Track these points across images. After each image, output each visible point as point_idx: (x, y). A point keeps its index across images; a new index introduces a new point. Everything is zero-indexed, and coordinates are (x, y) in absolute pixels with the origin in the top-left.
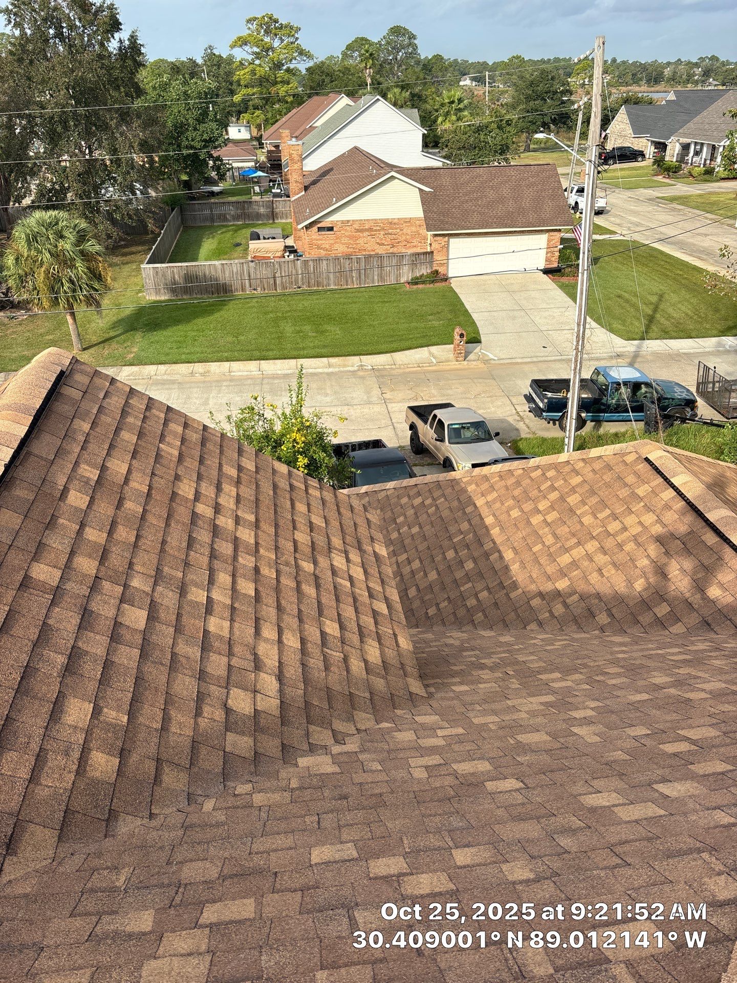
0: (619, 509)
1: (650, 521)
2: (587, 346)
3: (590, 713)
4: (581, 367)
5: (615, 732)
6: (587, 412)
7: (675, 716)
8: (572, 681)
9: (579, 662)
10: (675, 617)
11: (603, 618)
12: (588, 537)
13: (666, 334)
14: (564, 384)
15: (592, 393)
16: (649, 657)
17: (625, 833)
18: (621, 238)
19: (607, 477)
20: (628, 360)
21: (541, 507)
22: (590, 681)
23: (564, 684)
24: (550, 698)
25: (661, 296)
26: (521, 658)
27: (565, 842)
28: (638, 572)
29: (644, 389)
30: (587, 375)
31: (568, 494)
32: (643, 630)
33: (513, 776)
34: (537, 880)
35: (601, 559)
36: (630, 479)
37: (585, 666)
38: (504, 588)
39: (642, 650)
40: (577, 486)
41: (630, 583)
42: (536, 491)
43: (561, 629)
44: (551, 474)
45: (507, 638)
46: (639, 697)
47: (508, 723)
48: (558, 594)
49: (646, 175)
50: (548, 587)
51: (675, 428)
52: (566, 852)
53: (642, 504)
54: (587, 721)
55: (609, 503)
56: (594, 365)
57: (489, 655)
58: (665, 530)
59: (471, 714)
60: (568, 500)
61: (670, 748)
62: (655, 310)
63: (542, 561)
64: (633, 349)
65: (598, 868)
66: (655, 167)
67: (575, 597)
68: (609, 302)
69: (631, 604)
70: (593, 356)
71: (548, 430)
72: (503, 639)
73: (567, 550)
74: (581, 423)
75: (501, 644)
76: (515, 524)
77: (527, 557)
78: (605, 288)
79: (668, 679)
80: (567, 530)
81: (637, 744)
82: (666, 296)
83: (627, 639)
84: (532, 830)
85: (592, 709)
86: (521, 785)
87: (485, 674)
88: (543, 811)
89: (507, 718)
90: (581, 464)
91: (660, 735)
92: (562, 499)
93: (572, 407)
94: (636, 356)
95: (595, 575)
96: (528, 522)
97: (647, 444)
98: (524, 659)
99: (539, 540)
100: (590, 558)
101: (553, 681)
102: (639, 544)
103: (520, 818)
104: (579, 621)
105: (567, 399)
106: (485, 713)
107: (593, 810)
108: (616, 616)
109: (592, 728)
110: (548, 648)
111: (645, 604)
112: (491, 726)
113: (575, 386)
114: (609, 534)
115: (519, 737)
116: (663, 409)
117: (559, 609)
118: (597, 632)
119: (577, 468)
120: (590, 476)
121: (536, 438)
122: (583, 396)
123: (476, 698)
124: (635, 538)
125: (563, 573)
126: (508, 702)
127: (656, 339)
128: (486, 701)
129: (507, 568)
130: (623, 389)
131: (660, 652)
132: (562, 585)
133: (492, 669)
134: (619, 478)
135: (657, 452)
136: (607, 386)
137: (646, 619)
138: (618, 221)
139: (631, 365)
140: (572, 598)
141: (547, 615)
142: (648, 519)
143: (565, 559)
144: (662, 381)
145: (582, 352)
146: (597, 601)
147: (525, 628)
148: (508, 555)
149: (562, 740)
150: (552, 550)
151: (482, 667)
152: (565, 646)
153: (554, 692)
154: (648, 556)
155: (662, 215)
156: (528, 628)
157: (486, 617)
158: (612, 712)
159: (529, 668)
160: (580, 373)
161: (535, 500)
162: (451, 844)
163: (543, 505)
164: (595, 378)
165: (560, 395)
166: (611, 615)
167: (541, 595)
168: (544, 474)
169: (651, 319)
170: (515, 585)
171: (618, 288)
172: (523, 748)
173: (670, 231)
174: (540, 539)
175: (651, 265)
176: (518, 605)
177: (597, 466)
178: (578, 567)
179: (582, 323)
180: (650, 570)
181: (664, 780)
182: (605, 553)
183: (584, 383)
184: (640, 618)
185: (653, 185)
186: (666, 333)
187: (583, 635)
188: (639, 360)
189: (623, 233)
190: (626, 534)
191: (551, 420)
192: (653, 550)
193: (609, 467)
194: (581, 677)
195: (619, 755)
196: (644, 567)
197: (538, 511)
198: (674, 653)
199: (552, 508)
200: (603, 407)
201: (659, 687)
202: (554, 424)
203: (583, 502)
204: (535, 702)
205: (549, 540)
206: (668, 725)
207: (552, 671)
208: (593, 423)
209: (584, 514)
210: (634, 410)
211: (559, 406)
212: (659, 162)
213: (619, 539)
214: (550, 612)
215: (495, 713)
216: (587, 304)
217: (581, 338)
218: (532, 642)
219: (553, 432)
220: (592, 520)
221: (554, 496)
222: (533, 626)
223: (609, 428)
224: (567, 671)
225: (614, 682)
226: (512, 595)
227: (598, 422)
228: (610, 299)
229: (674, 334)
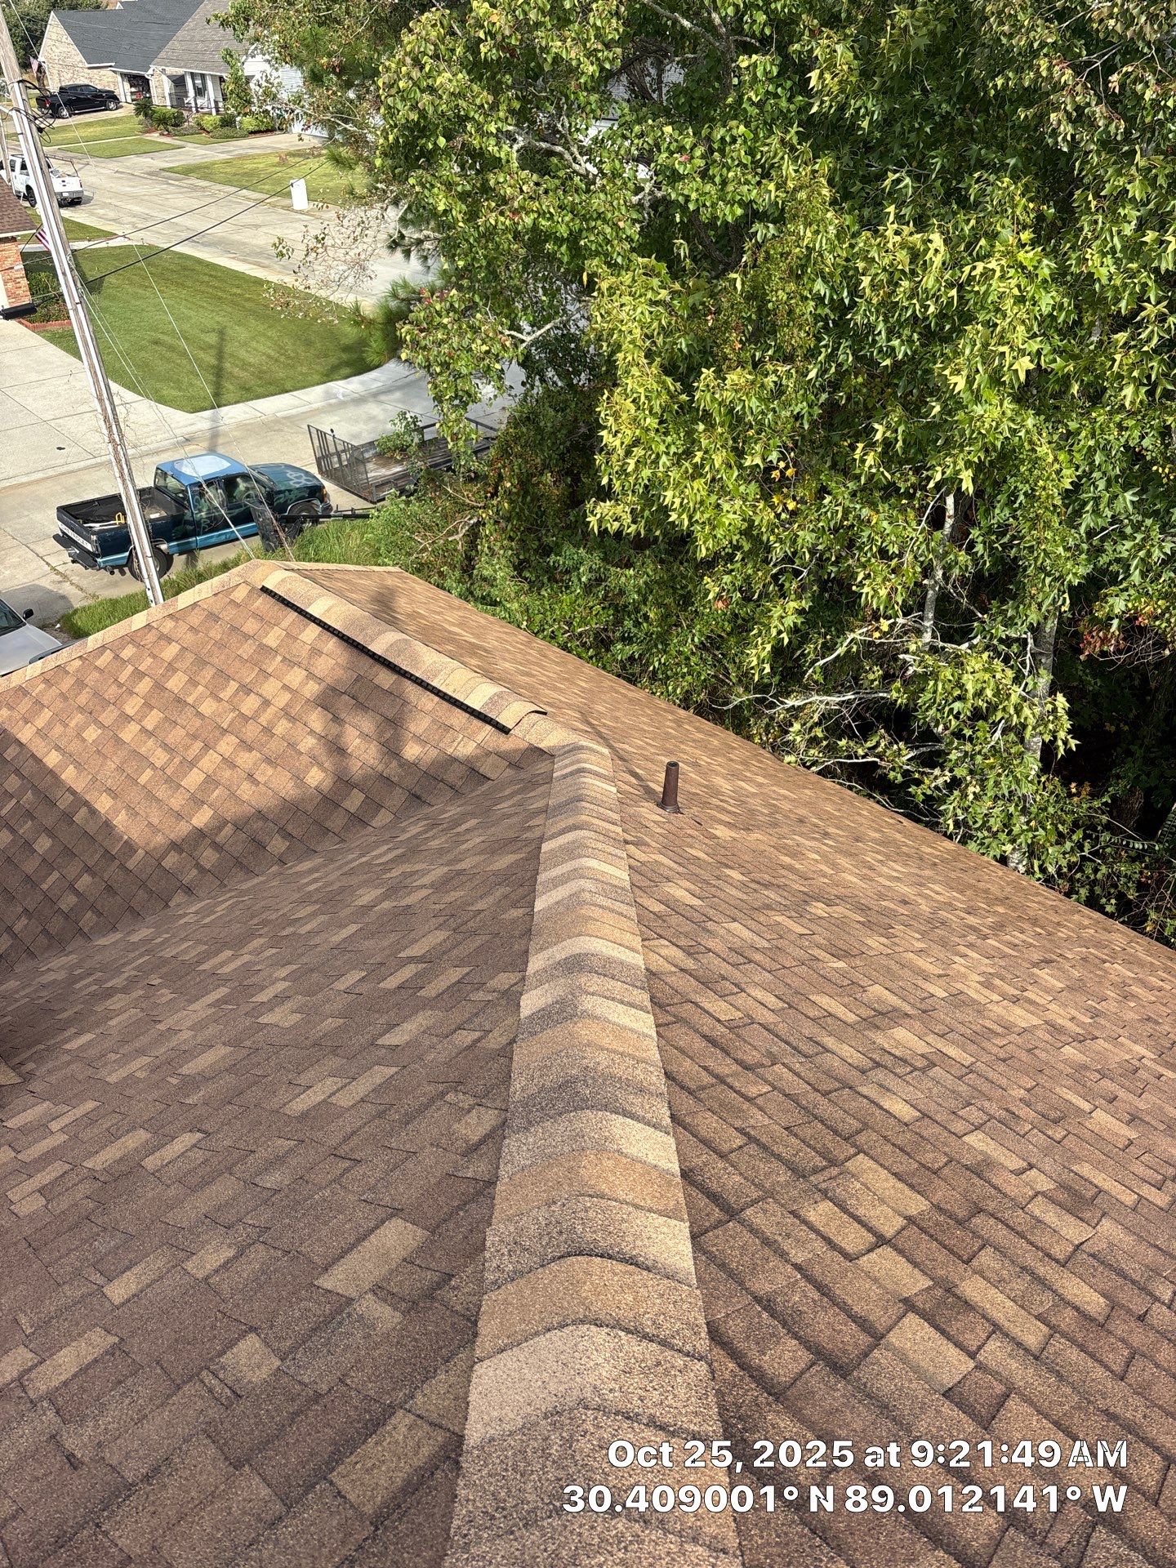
0: (249, 676)
1: (299, 680)
2: (129, 435)
3: (281, 986)
4: (130, 470)
5: (320, 996)
6: (169, 541)
7: (393, 937)
8: (250, 953)
9: (256, 921)
10: (373, 805)
11: (278, 845)
12: (217, 733)
13: (248, 393)
14: (111, 505)
15: (165, 509)
16: (351, 873)
17: (348, 1124)
18: (126, 242)
19: (216, 633)
20: (205, 444)
21: (130, 711)
22: (275, 941)
23: (238, 963)
24: (223, 991)
25: (221, 333)
26: (168, 953)
27: (271, 1180)
28: (305, 759)
29: (242, 485)
30: (146, 481)
31: (166, 676)
32: (337, 839)
33: (184, 1130)
34: (241, 1253)
35: (246, 759)
36: (251, 626)
37: (265, 923)
38: (113, 858)
39: (340, 867)
40: (175, 659)
41: (298, 779)
42: (114, 687)
43: (222, 885)
44: (128, 652)
45: (144, 933)
46: (345, 933)
47: (163, 1058)
48: (200, 834)
49: (131, 132)
50: (182, 829)
51: (307, 534)
52: (276, 1191)
53: (279, 658)
54: (280, 999)
55: (230, 672)
56: (152, 463)
57: (118, 971)
58: (323, 685)
59: (103, 1073)
60: (170, 685)
61: (391, 983)
62: (220, 356)
63: (160, 795)
64: (206, 425)
65: (320, 1189)
66: (141, 117)
67: (228, 830)
68: (143, 354)
69: (310, 808)
70: (144, 448)
71: (115, 584)
72: (135, 938)
73: (192, 764)
74: (164, 562)
75: (135, 946)
76: (98, 752)
77: (134, 795)
78: (128, 331)
79: (379, 891)
80: (183, 732)
81: (351, 997)
82: (230, 332)
83: (318, 861)
84: (223, 1189)
85: (284, 979)
86: (199, 1135)
87: (117, 1002)
88: (236, 1154)
89: (163, 1050)
90: (170, 624)
91: (378, 970)
92: (159, 686)
93: (139, 539)
94: (214, 435)
95: (246, 786)
96: (119, 742)
97: (257, 566)
98: (174, 953)
99: (145, 763)
100: (229, 763)
101: (222, 964)
102: (293, 719)
103: (205, 1183)
104: (245, 862)
105: (126, 526)
106: (126, 1059)
107: (304, 1116)
108: (294, 834)
109: (289, 1005)
110: (207, 920)
111: (329, 801)
112: (138, 1074)
113: (132, 505)
114: (246, 719)
115: (185, 1070)
116: (278, 509)
117: (209, 857)
118: (275, 868)
119: (165, 631)
120: (189, 638)
121: (101, 603)
122: (153, 516)
123: (107, 1044)
124: (286, 712)
125: (197, 801)
126: (159, 1026)
127: (237, 402)
128: (124, 1042)
129: (108, 825)
130: (210, 493)
131: (364, 859)
132: (202, 818)
133: (125, 990)
134: (234, 629)
135: (276, 575)
136: (184, 492)
137: (337, 822)
138: (112, 214)
139: (212, 451)
140: (223, 833)
141: (195, 872)
142: (296, 677)
143: (194, 779)
144: (265, 466)
145: (122, 444)
146: (260, 823)
147: (167, 906)
148: (103, 804)
149: (248, 1043)
150: (169, 771)
151: (109, 993)
152: (231, 908)
153: (225, 980)
154: (312, 732)
155: (178, 197)
156: (172, 904)
157: (100, 914)
158: (312, 970)
159: (183, 962)
160: (132, 480)
161: (117, 702)
162: (100, 1280)
163: (132, 707)
164: (161, 483)
165: (116, 523)
166: (288, 836)
167: (175, 846)
168: (117, 657)
169: (219, 373)
170: (130, 848)
171: (151, 329)
172: (191, 1083)
173: (196, 224)
174: (144, 760)
175: (189, 283)
176: (144, 877)
177: (195, 619)
178: (217, 784)
179: (105, 396)
180: (321, 752)
181: (391, 1027)
182: (250, 749)
183: (146, 497)
184: (328, 824)
185: (146, 148)
186: (248, 390)
187: (256, 881)
188: (221, 441)
189: (128, 235)
190: (271, 710)
191: (114, 567)
192: (317, 720)
193: (213, 617)
194: (262, 941)
195: (330, 1024)
196: (311, 749)
197: (129, 719)
198: (383, 853)
199: (148, 705)
200: (190, 528)
201: (369, 908)
202: (123, 573)
203: (193, 682)
204: (200, 1009)
205: (160, 757)
206: (387, 952)
207: (217, 953)
208: (184, 557)
209: (200, 699)
210: (237, 521)
211: (118, 542)
212: (144, 107)
213: (264, 720)
214: (198, 866)
215: (141, 1052)
216: (102, 362)
217: (112, 421)
218: (182, 922)
219: (122, 587)
220: (215, 705)
221: (144, 686)
222: (179, 898)
223: (210, 558)
224: (238, 943)
225: (308, 927)
226: (131, 864)
227: (190, 552)
228: (142, 349)
229: (260, 390)
